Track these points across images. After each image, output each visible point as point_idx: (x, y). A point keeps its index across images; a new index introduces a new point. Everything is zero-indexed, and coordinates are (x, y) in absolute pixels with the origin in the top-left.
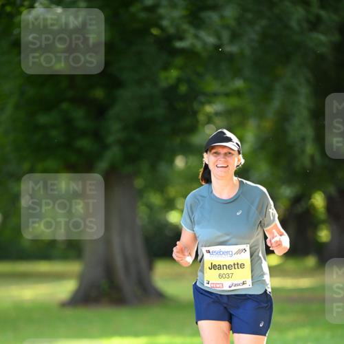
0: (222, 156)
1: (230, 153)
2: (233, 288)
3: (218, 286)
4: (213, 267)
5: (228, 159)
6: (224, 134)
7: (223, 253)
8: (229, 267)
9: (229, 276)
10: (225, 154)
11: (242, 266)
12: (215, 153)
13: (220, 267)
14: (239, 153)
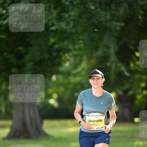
0: (95, 80)
1: (99, 78)
2: (97, 130)
3: (92, 128)
4: (90, 121)
5: (98, 81)
6: (96, 71)
7: (95, 116)
8: (97, 121)
9: (96, 125)
10: (97, 79)
11: (101, 121)
12: (93, 79)
13: (93, 121)
14: (103, 78)
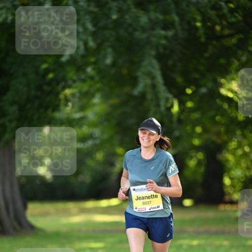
2: (152, 210)
3: (142, 209)
4: (139, 198)
7: (144, 189)
8: (148, 198)
9: (149, 203)
11: (156, 196)
13: (143, 198)
